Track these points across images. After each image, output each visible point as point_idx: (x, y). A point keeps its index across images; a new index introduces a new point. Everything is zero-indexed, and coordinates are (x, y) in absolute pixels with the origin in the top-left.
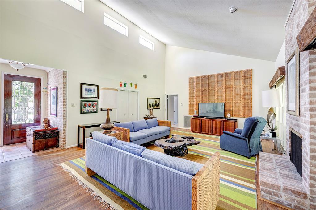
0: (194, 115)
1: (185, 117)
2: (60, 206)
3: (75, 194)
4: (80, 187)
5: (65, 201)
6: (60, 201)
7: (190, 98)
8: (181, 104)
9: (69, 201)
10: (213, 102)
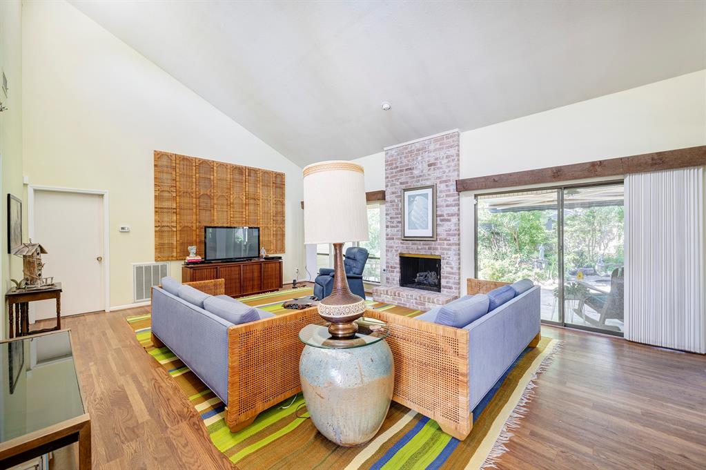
0: (188, 258)
1: (139, 269)
2: (584, 455)
3: (539, 445)
4: (511, 445)
5: (568, 452)
6: (577, 461)
7: (158, 210)
8: (122, 228)
9: (562, 445)
10: (225, 225)
